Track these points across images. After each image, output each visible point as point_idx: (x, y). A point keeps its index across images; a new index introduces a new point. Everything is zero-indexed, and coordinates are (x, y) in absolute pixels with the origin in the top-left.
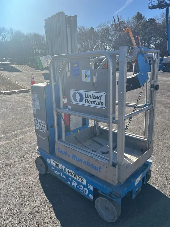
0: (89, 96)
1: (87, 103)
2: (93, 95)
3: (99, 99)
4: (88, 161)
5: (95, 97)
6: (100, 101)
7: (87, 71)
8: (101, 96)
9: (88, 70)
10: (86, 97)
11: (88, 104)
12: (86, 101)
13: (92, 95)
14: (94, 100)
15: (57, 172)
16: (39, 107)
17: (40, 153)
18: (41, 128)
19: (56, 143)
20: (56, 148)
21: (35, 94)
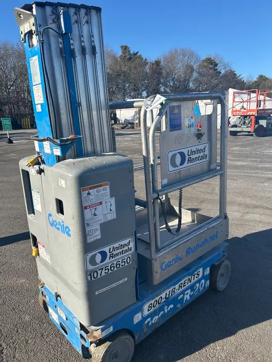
12: (188, 160)
15: (156, 317)
16: (115, 212)
17: (111, 329)
18: (115, 263)
19: (156, 260)
20: (156, 271)
21: (101, 186)
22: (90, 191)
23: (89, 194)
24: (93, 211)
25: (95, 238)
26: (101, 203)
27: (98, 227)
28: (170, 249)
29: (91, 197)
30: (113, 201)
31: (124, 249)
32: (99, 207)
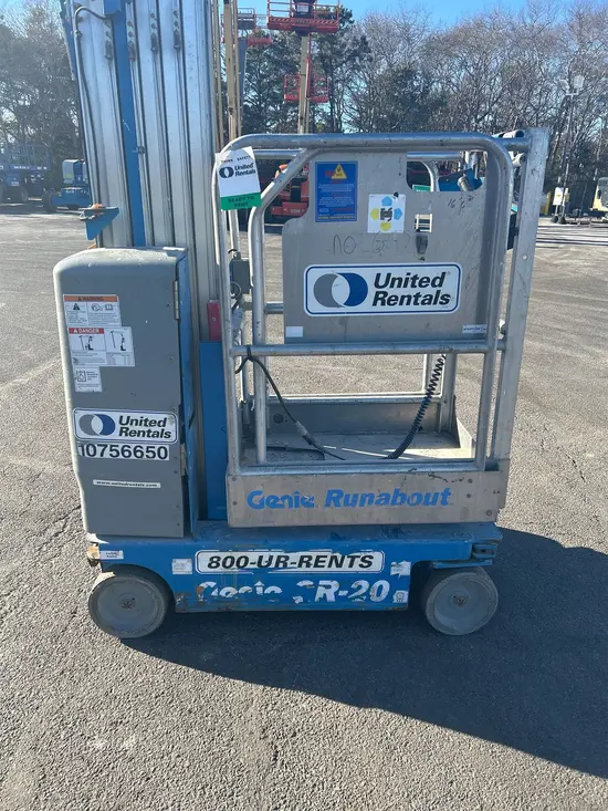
0: (390, 281)
1: (383, 304)
2: (412, 276)
3: (433, 285)
4: (396, 491)
5: (417, 281)
6: (438, 292)
7: (391, 196)
8: (444, 274)
9: (396, 195)
10: (381, 283)
11: (387, 308)
13: (409, 274)
14: (413, 292)
15: (232, 591)
16: (132, 356)
17: (120, 555)
18: (133, 446)
19: (234, 479)
20: (233, 500)
21: (100, 299)
22: (79, 304)
23: (76, 308)
24: (86, 341)
25: (91, 389)
26: (101, 331)
27: (97, 371)
28: (277, 472)
29: (80, 315)
30: (127, 332)
31: (153, 429)
32: (97, 337)
